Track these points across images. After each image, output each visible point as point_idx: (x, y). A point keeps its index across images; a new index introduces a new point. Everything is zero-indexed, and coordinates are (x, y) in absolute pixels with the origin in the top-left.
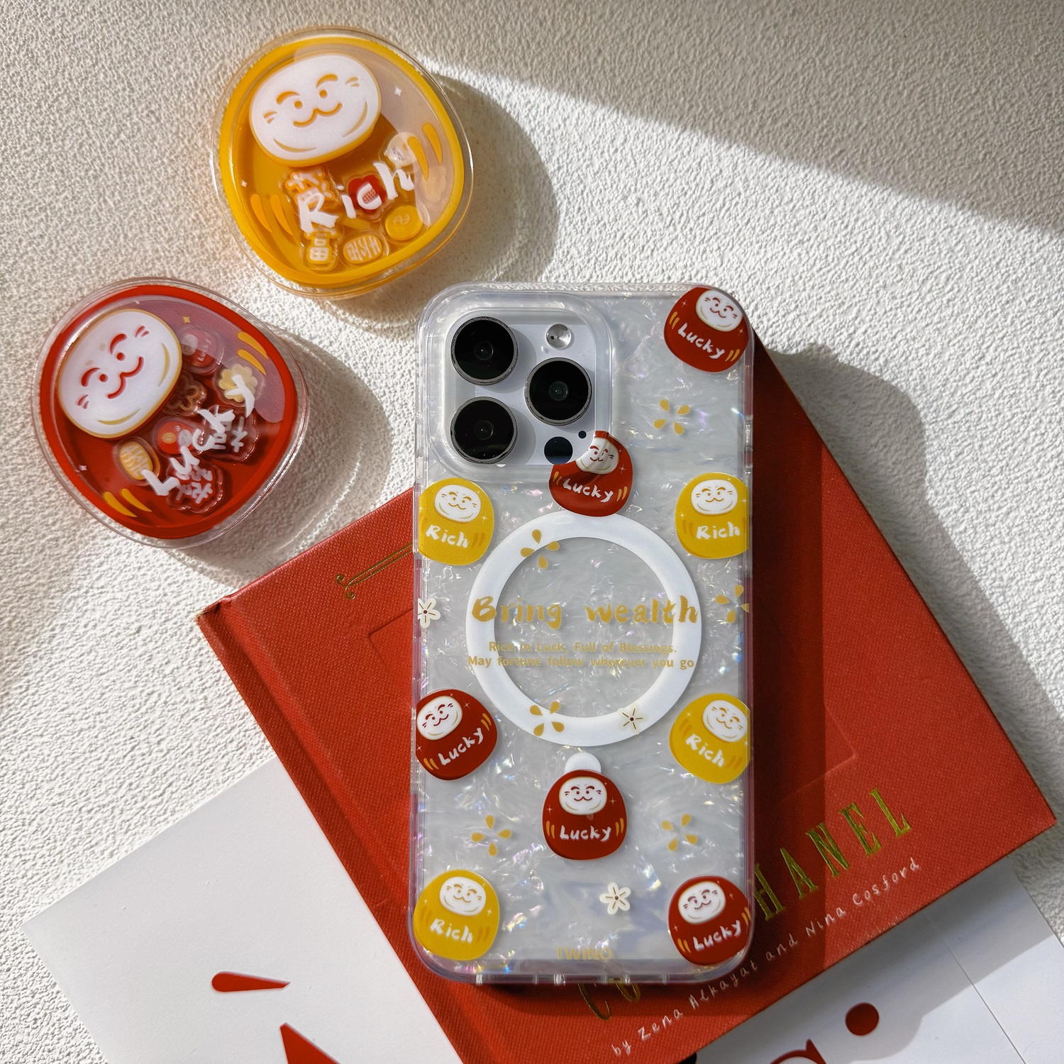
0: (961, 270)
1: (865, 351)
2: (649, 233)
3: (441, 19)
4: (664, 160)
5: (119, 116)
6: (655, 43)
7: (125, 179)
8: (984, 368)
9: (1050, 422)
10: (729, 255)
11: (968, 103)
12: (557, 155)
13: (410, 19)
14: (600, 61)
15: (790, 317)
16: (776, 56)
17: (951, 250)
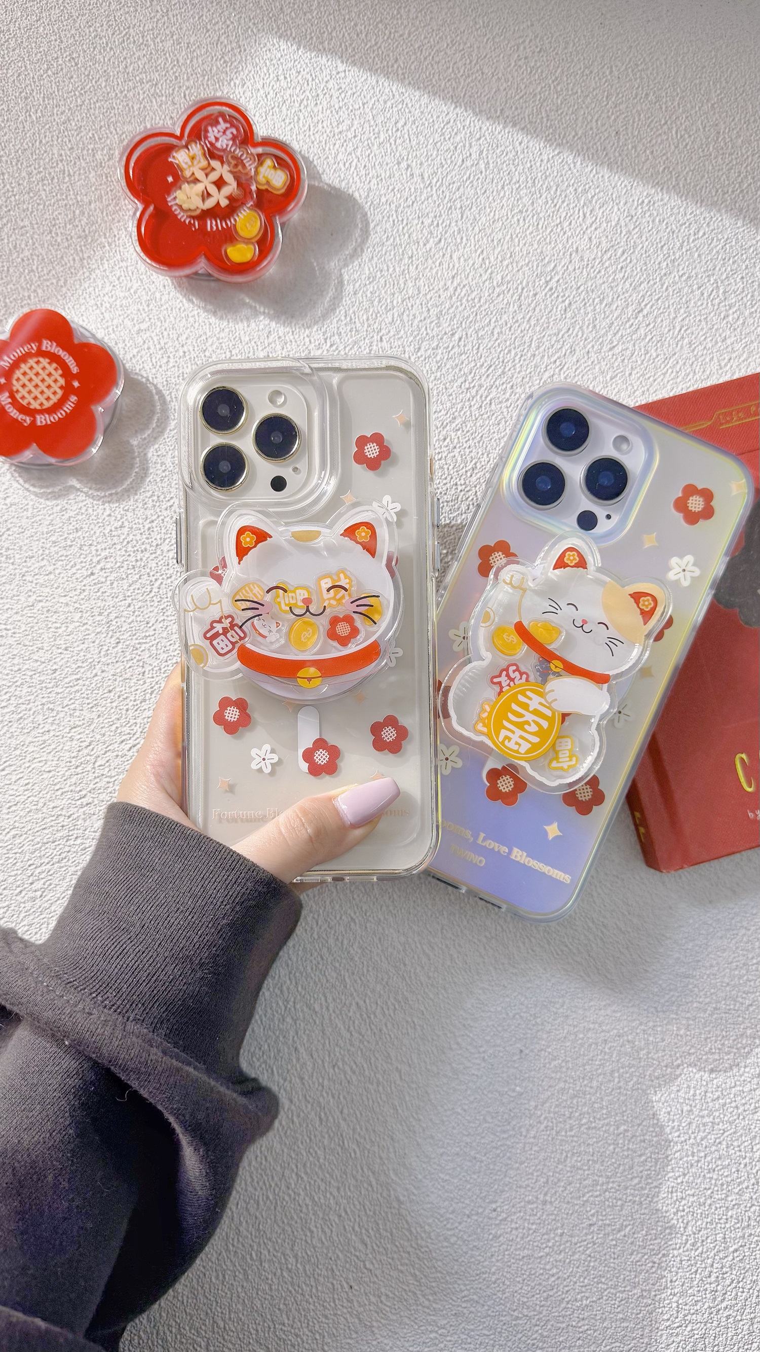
0: (635, 246)
1: (555, 295)
2: (413, 190)
3: (287, 22)
4: (431, 141)
5: (49, 58)
6: (437, 59)
7: (46, 102)
8: (640, 317)
9: (684, 364)
10: (467, 213)
11: (658, 130)
12: (355, 127)
13: (265, 19)
14: (395, 66)
15: (505, 263)
16: (523, 79)
17: (629, 232)
